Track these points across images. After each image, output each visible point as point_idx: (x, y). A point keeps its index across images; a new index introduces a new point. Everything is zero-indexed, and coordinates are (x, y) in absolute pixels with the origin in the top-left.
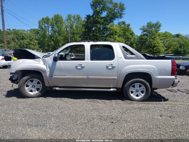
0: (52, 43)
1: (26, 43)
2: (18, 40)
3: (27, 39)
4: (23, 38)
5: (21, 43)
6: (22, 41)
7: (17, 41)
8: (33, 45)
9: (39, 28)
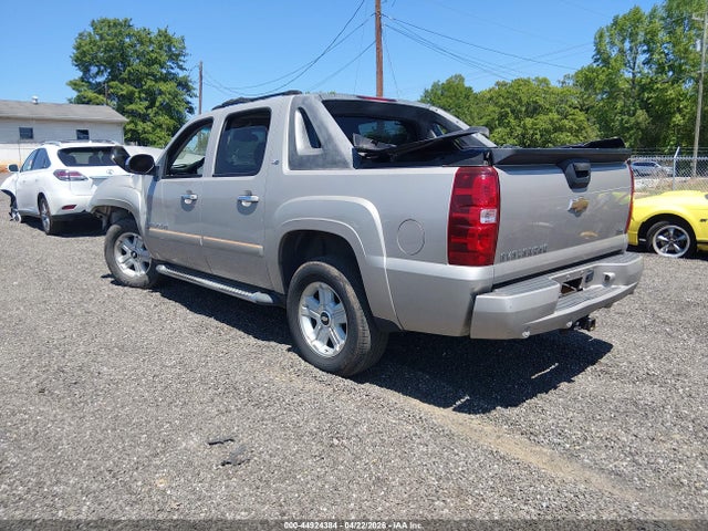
0: (642, 115)
1: (545, 126)
2: (516, 118)
3: (551, 111)
4: (535, 110)
5: (524, 127)
6: (528, 121)
7: (513, 122)
8: (570, 130)
9: (596, 61)
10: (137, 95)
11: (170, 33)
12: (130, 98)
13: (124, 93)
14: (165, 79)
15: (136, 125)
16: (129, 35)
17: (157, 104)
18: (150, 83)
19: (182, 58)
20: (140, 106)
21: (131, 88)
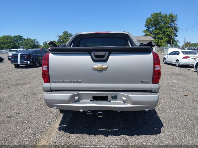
10: (160, 33)
11: (173, 14)
12: (158, 34)
13: (157, 32)
14: (169, 28)
15: (159, 41)
16: (160, 17)
17: (166, 35)
18: (164, 29)
19: (176, 21)
20: (160, 36)
21: (159, 31)
